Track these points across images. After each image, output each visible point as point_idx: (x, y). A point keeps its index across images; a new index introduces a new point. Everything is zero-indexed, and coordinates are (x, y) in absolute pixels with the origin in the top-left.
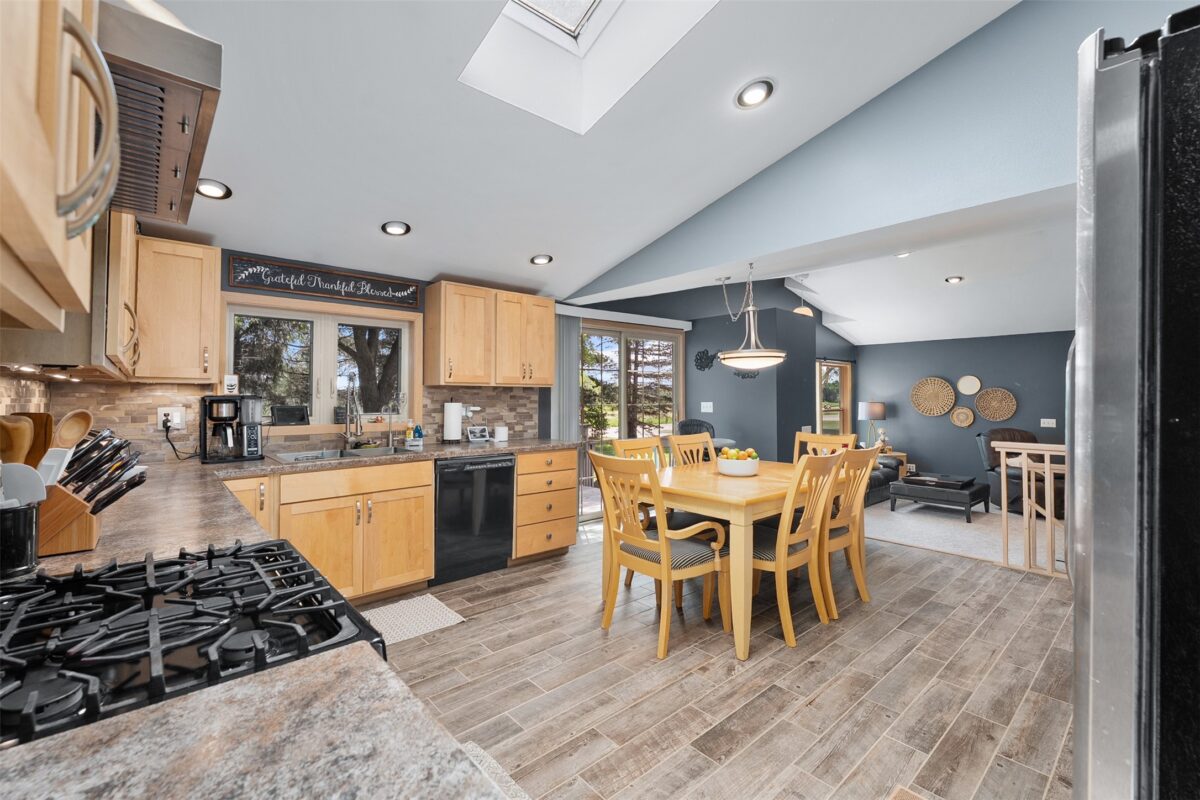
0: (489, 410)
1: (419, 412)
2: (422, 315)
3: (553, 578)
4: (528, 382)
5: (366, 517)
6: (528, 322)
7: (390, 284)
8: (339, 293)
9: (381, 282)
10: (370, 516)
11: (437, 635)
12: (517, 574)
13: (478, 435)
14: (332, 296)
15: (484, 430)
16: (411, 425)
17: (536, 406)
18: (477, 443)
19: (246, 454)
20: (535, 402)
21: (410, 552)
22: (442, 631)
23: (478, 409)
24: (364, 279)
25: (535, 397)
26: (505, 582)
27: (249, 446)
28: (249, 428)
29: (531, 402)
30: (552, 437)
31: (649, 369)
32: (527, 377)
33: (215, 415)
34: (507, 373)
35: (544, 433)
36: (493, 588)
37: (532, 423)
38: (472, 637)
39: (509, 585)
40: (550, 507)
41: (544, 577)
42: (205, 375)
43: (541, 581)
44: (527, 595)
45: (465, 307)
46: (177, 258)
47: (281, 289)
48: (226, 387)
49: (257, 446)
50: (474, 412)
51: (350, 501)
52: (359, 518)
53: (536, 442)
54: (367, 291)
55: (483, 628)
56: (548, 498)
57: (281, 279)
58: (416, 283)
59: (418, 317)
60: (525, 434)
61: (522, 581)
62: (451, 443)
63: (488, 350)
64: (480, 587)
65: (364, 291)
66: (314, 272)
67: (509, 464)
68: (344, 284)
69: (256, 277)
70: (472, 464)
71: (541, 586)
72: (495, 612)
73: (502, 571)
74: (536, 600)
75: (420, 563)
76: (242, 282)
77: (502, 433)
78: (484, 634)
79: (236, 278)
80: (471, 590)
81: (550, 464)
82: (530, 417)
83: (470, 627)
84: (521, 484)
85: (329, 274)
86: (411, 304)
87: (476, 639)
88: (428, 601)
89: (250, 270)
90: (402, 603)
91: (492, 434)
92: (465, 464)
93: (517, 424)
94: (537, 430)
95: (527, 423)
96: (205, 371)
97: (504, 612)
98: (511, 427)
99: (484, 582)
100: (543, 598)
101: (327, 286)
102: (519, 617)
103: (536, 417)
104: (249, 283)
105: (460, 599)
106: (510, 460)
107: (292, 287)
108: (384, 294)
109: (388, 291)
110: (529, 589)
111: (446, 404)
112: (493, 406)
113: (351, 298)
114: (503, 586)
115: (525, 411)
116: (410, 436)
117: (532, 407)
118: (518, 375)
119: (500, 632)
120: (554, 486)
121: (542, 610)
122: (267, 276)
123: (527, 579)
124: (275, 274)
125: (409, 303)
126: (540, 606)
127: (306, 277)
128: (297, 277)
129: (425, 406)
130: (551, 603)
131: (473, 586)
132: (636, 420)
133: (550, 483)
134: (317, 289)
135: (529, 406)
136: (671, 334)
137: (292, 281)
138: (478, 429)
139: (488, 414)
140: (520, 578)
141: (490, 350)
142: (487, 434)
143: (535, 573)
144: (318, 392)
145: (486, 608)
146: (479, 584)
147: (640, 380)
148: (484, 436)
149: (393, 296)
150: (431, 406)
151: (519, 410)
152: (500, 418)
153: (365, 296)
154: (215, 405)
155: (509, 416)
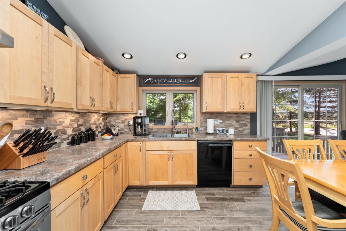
0: (227, 122)
1: (199, 122)
2: (199, 87)
3: (250, 200)
4: (242, 111)
5: (172, 159)
6: (242, 85)
7: (188, 78)
8: (172, 83)
9: (185, 78)
10: (173, 158)
11: (186, 213)
12: (233, 192)
13: (221, 131)
14: (170, 85)
15: (224, 130)
16: (194, 127)
17: (249, 120)
18: (220, 134)
19: (143, 134)
20: (249, 119)
21: (188, 174)
22: (189, 211)
23: (222, 121)
24: (179, 78)
25: (249, 117)
26: (226, 195)
27: (144, 131)
28: (144, 126)
29: (246, 119)
30: (257, 135)
31: (329, 105)
32: (242, 108)
33: (137, 122)
34: (232, 107)
35: (253, 132)
36: (220, 196)
37: (247, 128)
38: (198, 221)
39: (227, 197)
40: (251, 166)
41: (245, 198)
42: (132, 111)
43: (242, 200)
44: (233, 206)
45: (213, 82)
46: (126, 78)
47: (155, 84)
48: (139, 114)
49: (146, 131)
50: (220, 123)
51: (166, 152)
52: (169, 158)
53: (249, 136)
54: (180, 81)
55: (204, 218)
56: (251, 162)
57: (155, 81)
58: (197, 76)
59: (198, 88)
60: (243, 132)
61: (233, 197)
62: (209, 134)
63: (223, 98)
64: (214, 194)
65: (179, 81)
66: (164, 78)
67: (230, 145)
68: (173, 80)
69: (149, 81)
70: (212, 143)
71: (241, 203)
72: (214, 210)
73: (227, 189)
74: (236, 211)
75: (191, 178)
76: (146, 83)
77: (231, 131)
78: (203, 221)
79: (144, 82)
80: (210, 194)
81: (251, 147)
82: (246, 125)
83: (200, 214)
84: (235, 154)
85: (168, 77)
86: (195, 84)
87: (199, 223)
88: (192, 193)
89: (148, 80)
90: (184, 191)
91: (227, 132)
92: (209, 143)
93: (240, 128)
94: (250, 131)
95: (245, 128)
96: (132, 109)
97: (217, 212)
98: (236, 129)
99: (217, 192)
100: (240, 211)
101: (168, 82)
102: (223, 218)
103: (249, 126)
104: (147, 84)
105: (204, 197)
106: (230, 143)
107: (158, 83)
108: (186, 82)
109: (187, 80)
110: (235, 203)
111: (208, 119)
112: (229, 120)
113: (176, 84)
114: (224, 196)
115: (244, 122)
116: (194, 130)
117: (247, 120)
118: (237, 108)
119: (211, 223)
120: (253, 157)
121: (236, 218)
122: (152, 81)
123: (236, 197)
124: (154, 80)
125: (194, 84)
126: (236, 216)
127: (162, 79)
128: (160, 80)
129: (201, 120)
130: (243, 216)
131: (212, 192)
132: (319, 126)
133: (251, 155)
134: (165, 83)
135: (245, 120)
136: (335, 84)
137: (158, 81)
138: (221, 129)
139: (227, 123)
140: (233, 195)
141: (224, 98)
142: (225, 131)
143: (242, 194)
144: (168, 115)
145: (211, 207)
146: (215, 192)
147: (321, 109)
148: (224, 132)
149: (189, 82)
150: (203, 120)
151: (240, 122)
152: (232, 125)
153: (180, 83)
154: (137, 119)
155: (237, 125)
